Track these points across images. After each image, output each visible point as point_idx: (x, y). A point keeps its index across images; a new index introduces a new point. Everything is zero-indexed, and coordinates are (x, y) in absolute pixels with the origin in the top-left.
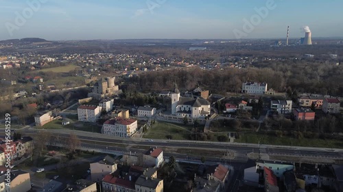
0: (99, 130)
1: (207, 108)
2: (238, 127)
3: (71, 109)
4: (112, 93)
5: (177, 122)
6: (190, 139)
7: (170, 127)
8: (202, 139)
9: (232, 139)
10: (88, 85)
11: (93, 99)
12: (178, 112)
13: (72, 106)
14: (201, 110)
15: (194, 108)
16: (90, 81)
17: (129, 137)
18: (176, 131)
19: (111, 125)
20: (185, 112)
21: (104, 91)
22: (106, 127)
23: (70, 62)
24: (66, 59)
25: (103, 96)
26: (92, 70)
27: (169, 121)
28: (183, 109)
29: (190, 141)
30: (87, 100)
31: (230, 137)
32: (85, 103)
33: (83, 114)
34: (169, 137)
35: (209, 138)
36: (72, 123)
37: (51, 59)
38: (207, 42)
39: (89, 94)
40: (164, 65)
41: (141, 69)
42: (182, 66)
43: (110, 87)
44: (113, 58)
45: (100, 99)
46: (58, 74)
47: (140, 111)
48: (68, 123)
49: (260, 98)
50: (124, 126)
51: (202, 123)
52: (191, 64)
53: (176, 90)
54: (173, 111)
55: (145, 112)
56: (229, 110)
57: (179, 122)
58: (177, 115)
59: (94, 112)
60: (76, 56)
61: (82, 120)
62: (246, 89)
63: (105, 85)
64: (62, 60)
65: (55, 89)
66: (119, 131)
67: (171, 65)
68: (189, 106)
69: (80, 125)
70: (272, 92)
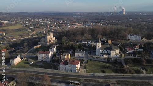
0: (56, 68)
1: (117, 51)
2: (144, 64)
3: (30, 52)
4: (52, 42)
5: (102, 60)
6: (117, 72)
7: (100, 64)
8: (126, 73)
9: (144, 72)
10: (32, 36)
11: (42, 46)
12: (101, 54)
14: (115, 53)
15: (112, 52)
16: (32, 33)
17: (77, 72)
18: (107, 67)
19: (65, 65)
20: (105, 54)
21: (48, 41)
22: (61, 66)
23: (16, 23)
24: (13, 22)
25: (48, 44)
26: (31, 28)
27: (97, 60)
28: (104, 52)
29: (118, 74)
30: (39, 46)
31: (142, 70)
32: (37, 48)
33: (41, 56)
34: (103, 72)
35: (130, 72)
36: (35, 62)
37: (6, 22)
38: (79, 13)
39: (39, 43)
40: (66, 24)
41: (56, 26)
42: (75, 25)
43: (51, 38)
44: (38, 21)
45: (46, 46)
46: (13, 30)
47: (77, 53)
48: (33, 63)
49: (145, 44)
50: (74, 66)
51: (119, 61)
52: (79, 24)
53: (100, 41)
54: (97, 53)
55: (79, 54)
56: (130, 51)
57: (104, 61)
58: (101, 56)
59: (49, 55)
60: (18, 20)
61: (40, 60)
62: (130, 38)
63: (48, 37)
64: (12, 22)
65: (14, 39)
66: (71, 69)
67: (69, 24)
68: (108, 50)
69: (41, 64)
70: (145, 40)
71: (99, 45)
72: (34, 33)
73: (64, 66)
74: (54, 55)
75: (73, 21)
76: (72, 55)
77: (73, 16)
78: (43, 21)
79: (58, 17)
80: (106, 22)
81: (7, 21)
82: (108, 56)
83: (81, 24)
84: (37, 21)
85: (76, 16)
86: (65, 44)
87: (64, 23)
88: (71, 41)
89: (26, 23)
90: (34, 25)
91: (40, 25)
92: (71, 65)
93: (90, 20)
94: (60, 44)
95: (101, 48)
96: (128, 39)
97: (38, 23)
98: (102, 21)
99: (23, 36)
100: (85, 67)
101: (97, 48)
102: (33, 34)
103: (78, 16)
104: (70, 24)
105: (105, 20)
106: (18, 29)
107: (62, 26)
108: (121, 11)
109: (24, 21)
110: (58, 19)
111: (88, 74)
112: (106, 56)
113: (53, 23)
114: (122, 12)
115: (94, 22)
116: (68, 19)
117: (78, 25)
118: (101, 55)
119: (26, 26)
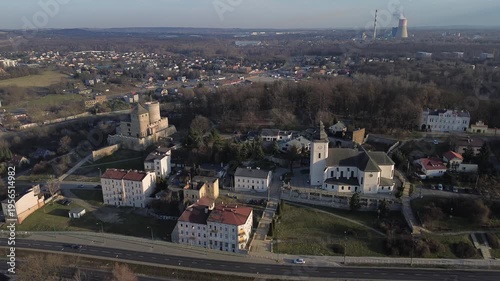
1: (387, 171)
2: (485, 219)
3: (78, 173)
4: (158, 134)
5: (332, 204)
6: (388, 253)
7: (325, 218)
8: (420, 254)
9: (486, 250)
10: (92, 111)
11: (120, 149)
12: (328, 181)
13: (78, 165)
14: (380, 177)
16: (94, 103)
17: (242, 252)
18: (351, 233)
20: (343, 180)
21: (144, 130)
23: (45, 66)
24: (35, 62)
25: (142, 141)
26: (92, 82)
27: (313, 202)
28: (338, 175)
29: (389, 260)
30: (109, 150)
31: (477, 244)
32: (105, 158)
34: (337, 250)
35: (434, 251)
36: (91, 210)
37: (8, 61)
38: (254, 34)
39: (111, 138)
40: (211, 70)
41: (175, 77)
42: (241, 72)
43: (154, 122)
44: (120, 59)
45: (136, 148)
46: (29, 91)
48: (83, 212)
49: (485, 145)
50: (230, 227)
51: (392, 207)
52: (254, 68)
53: (323, 134)
54: (314, 179)
55: (251, 180)
56: (430, 172)
57: (338, 206)
58: (329, 189)
59: (141, 186)
60: (51, 56)
61: (112, 203)
62: (429, 123)
63: (144, 119)
64: (29, 62)
65: (29, 122)
66: (218, 239)
67: (222, 70)
68: (352, 168)
69: (111, 218)
70: (482, 129)
71: (321, 151)
72: (101, 99)
73: (195, 227)
74: (160, 185)
75: (235, 60)
76: (227, 183)
77: (237, 43)
78: (135, 58)
79: (185, 47)
80: (346, 62)
81: (13, 58)
82: (353, 187)
83: (260, 69)
84: (114, 61)
85: (245, 43)
86: (201, 144)
87: (206, 68)
88: (223, 131)
89: (78, 67)
90: (102, 73)
91: (125, 73)
92: (218, 225)
93: (292, 55)
94: (183, 143)
96: (424, 126)
97: (119, 66)
98: (332, 60)
99: (62, 112)
100: (270, 231)
101: (315, 159)
102: (97, 105)
103: (254, 43)
104: (225, 71)
105: (341, 58)
106: (46, 89)
107: (198, 77)
108: (396, 25)
109: (70, 59)
110: (186, 53)
111: (282, 258)
112: (345, 190)
113: (167, 66)
114: (396, 31)
115: (307, 63)
116: (218, 52)
117: (253, 75)
118: (330, 186)
119: (76, 76)
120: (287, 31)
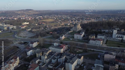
4: (80, 29)
5: (117, 41)
12: (116, 37)
16: (62, 25)
17: (101, 45)
19: (93, 41)
20: (119, 37)
25: (78, 30)
27: (113, 40)
30: (72, 31)
32: (71, 33)
38: (90, 11)
40: (82, 19)
41: (75, 21)
42: (90, 20)
44: (61, 17)
47: (99, 36)
48: (72, 39)
52: (93, 19)
54: (113, 37)
57: (118, 41)
59: (81, 36)
60: (47, 16)
65: (52, 27)
68: (122, 35)
75: (87, 17)
78: (64, 17)
80: (117, 18)
82: (122, 38)
83: (94, 19)
92: (97, 41)
93: (102, 16)
95: (117, 34)
98: (113, 18)
100: (106, 44)
101: (114, 33)
103: (91, 13)
104: (86, 20)
105: (115, 17)
106: (51, 22)
107: (80, 20)
110: (75, 15)
113: (72, 18)
115: (106, 18)
116: (82, 15)
118: (117, 38)
120: (98, 10)
